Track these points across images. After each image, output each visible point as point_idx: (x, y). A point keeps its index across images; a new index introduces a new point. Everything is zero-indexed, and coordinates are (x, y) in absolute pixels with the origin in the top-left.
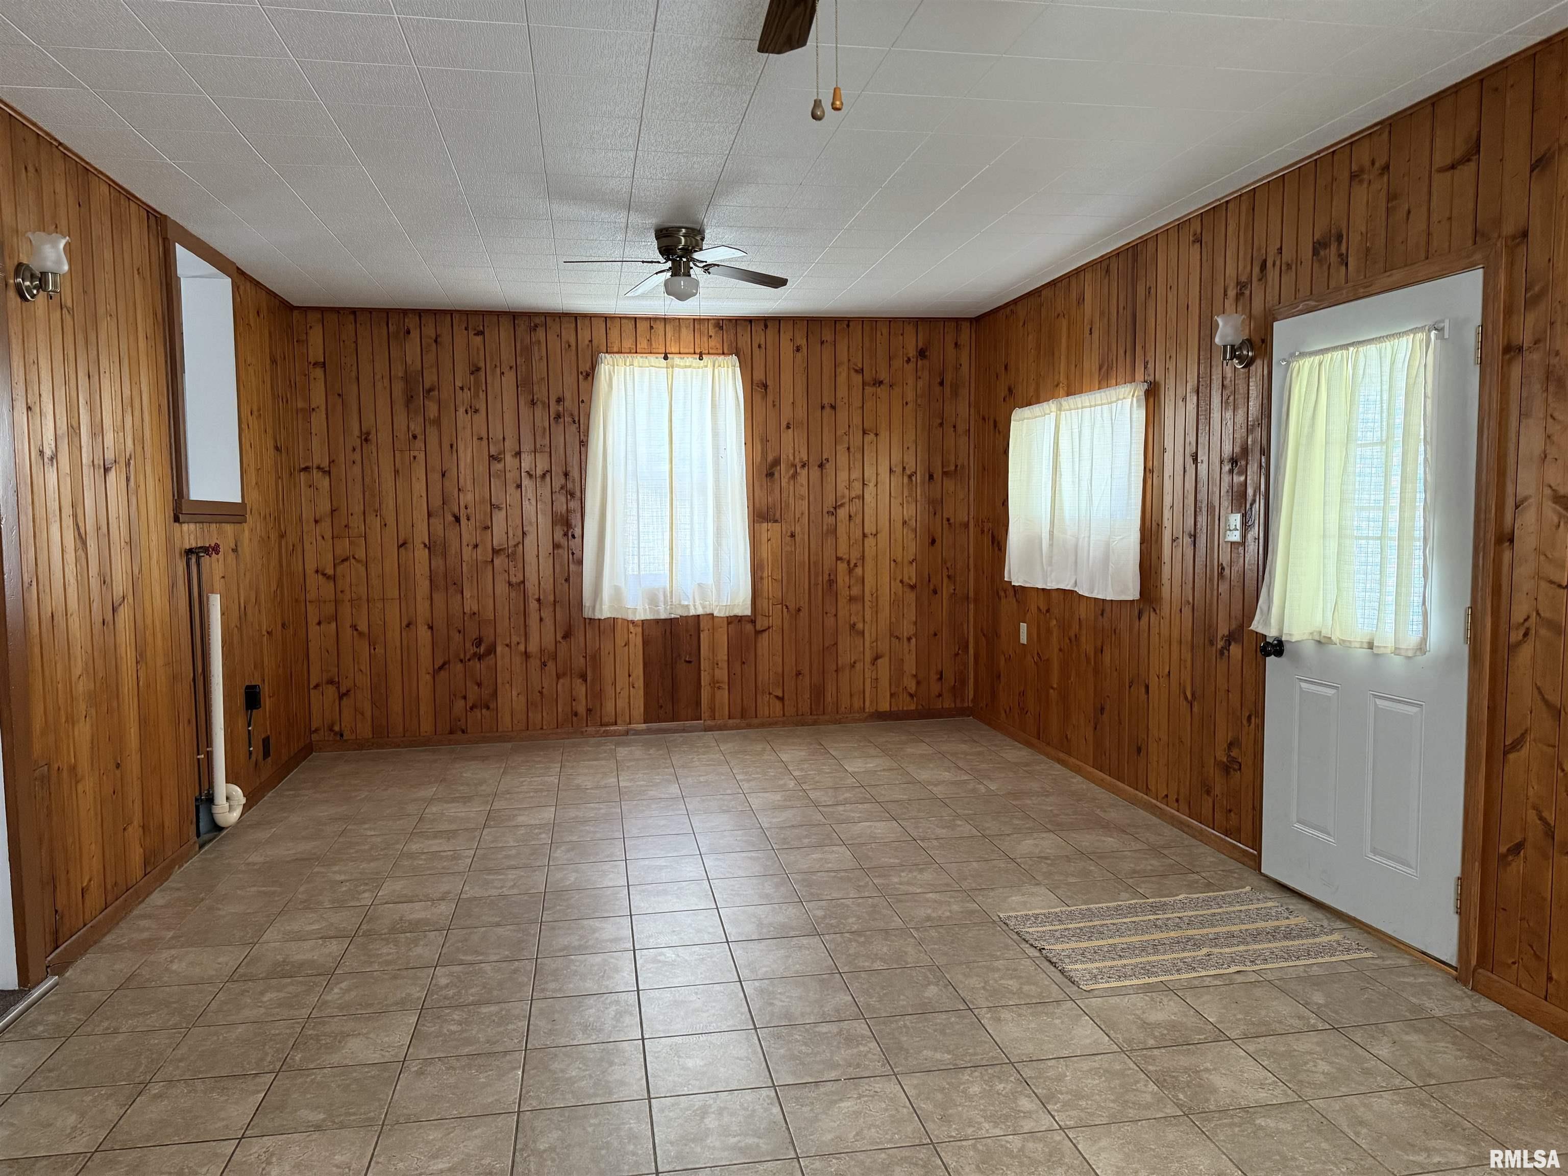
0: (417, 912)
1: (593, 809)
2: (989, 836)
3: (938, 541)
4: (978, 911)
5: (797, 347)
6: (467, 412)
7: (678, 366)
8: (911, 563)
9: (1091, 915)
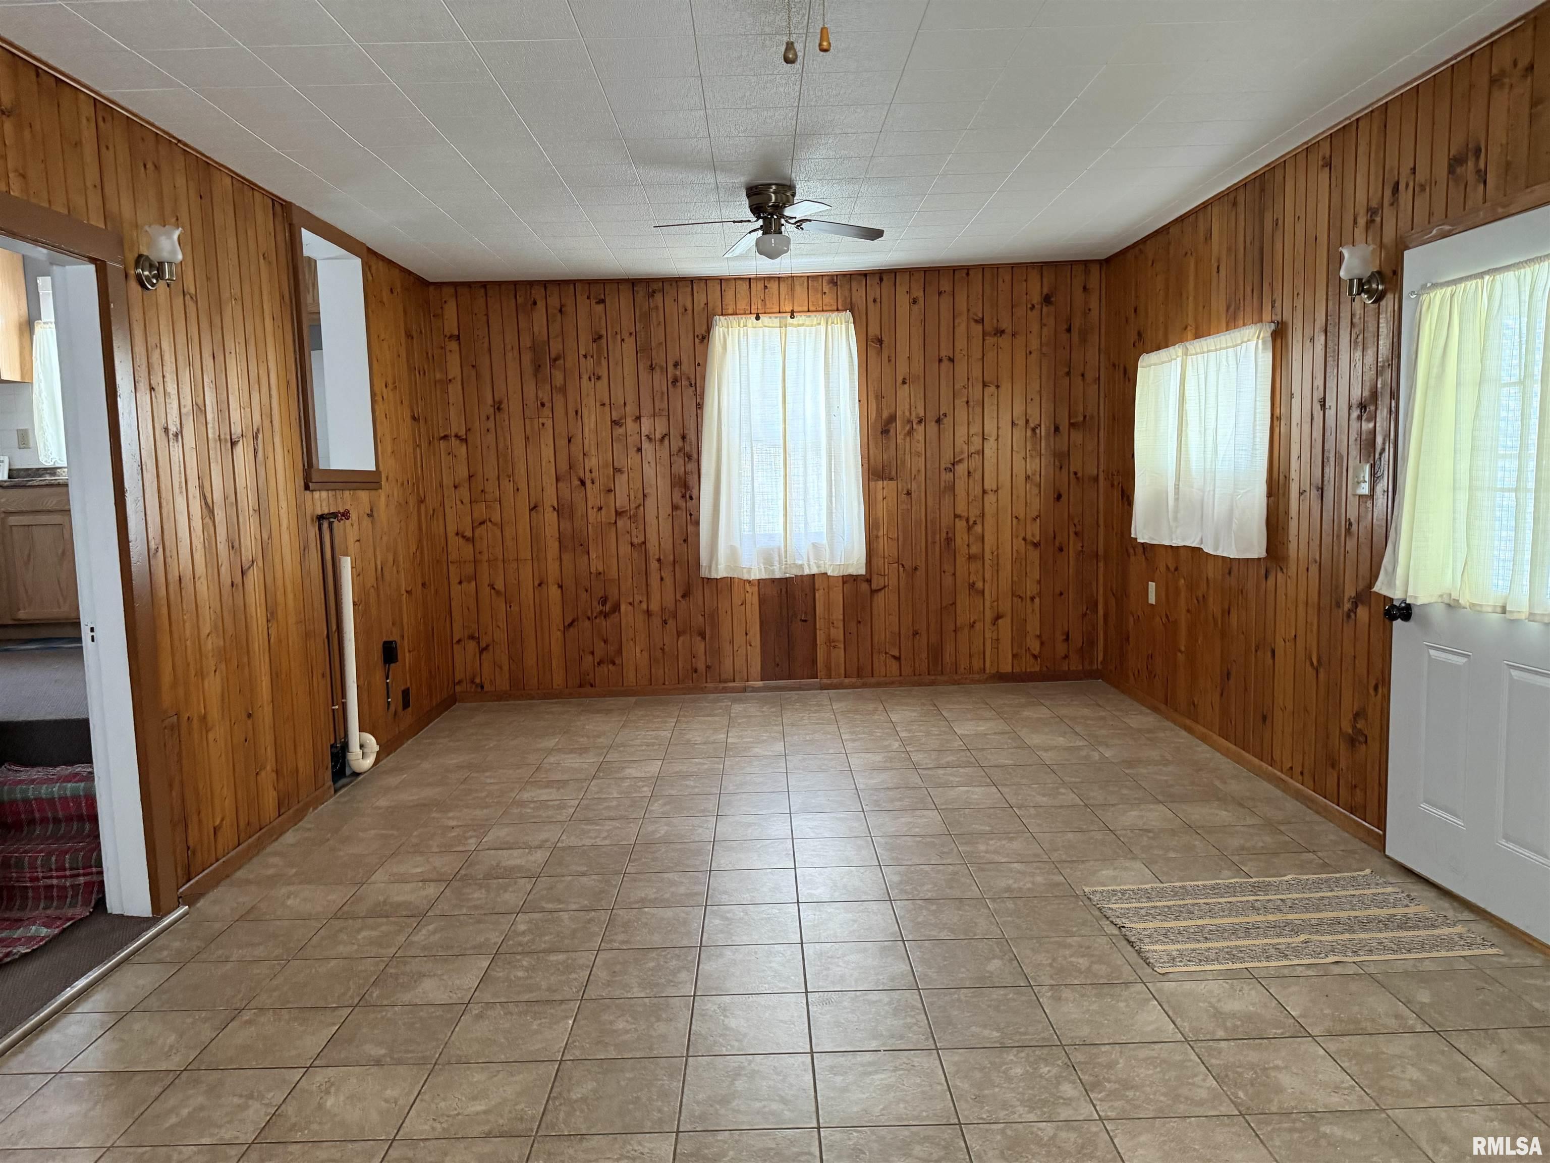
0: (514, 859)
1: (697, 764)
2: (1092, 806)
3: (1064, 498)
4: (1063, 884)
5: (914, 299)
6: (590, 380)
7: (792, 325)
8: (1035, 519)
9: (1185, 892)
